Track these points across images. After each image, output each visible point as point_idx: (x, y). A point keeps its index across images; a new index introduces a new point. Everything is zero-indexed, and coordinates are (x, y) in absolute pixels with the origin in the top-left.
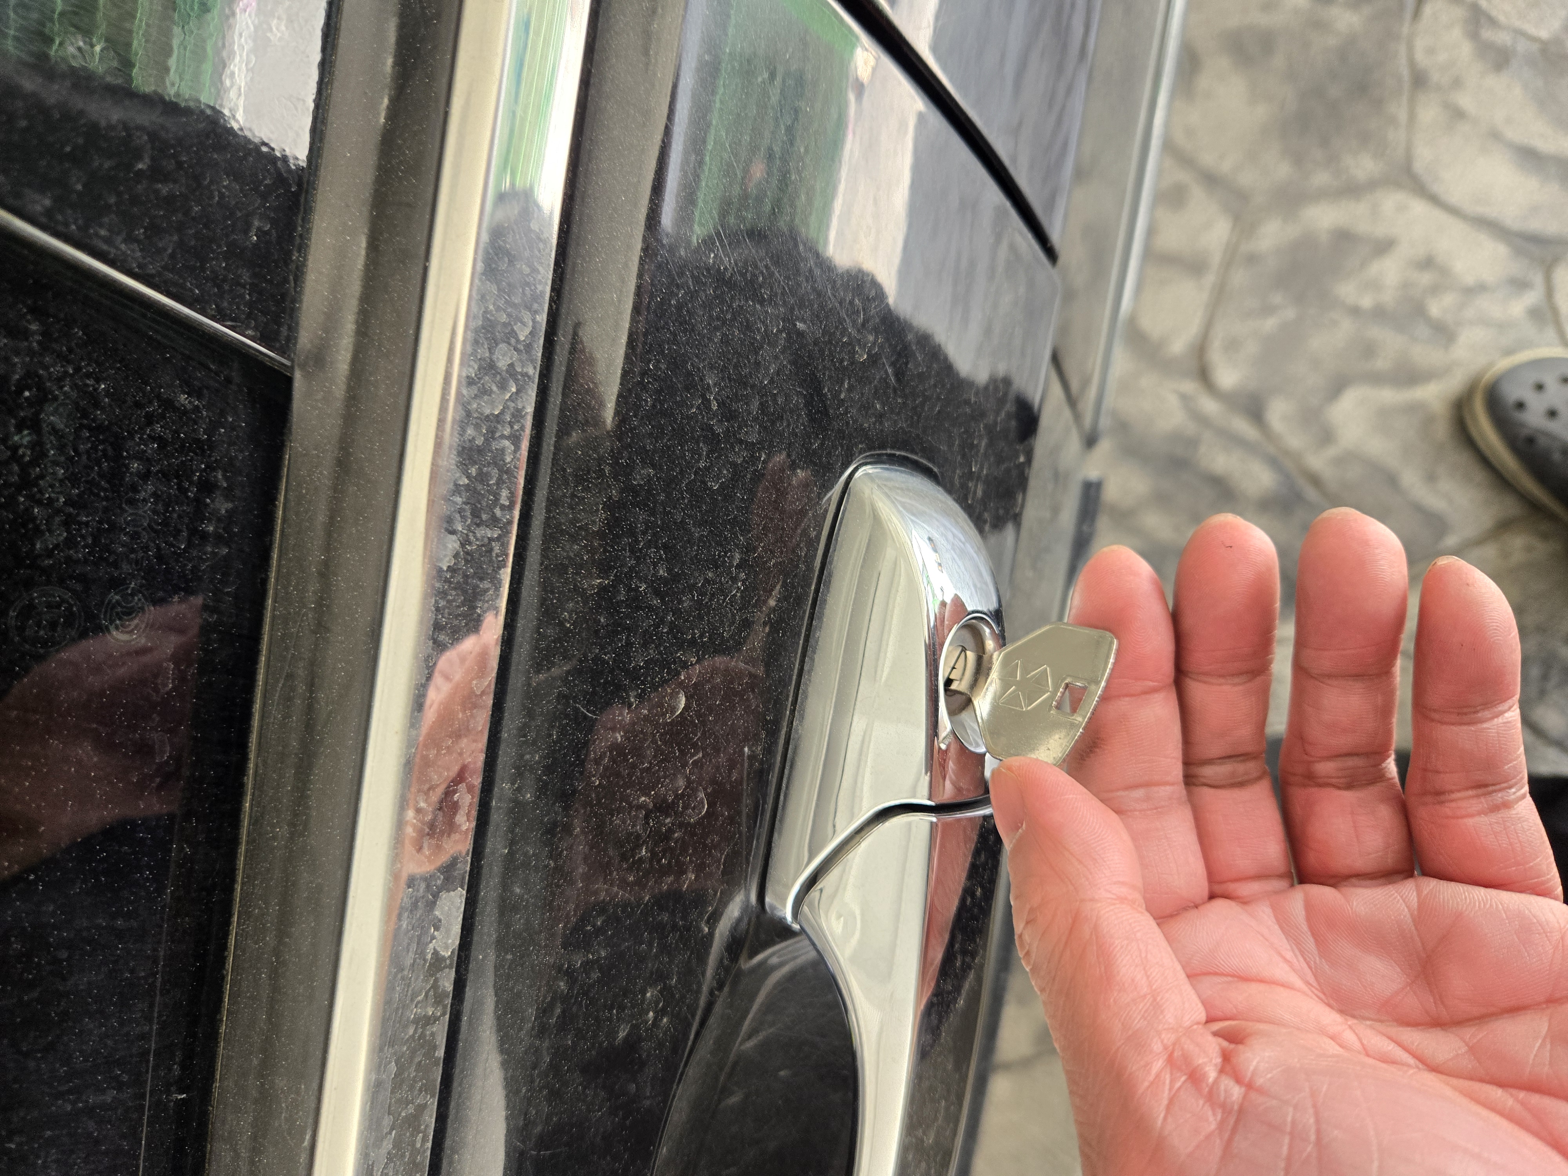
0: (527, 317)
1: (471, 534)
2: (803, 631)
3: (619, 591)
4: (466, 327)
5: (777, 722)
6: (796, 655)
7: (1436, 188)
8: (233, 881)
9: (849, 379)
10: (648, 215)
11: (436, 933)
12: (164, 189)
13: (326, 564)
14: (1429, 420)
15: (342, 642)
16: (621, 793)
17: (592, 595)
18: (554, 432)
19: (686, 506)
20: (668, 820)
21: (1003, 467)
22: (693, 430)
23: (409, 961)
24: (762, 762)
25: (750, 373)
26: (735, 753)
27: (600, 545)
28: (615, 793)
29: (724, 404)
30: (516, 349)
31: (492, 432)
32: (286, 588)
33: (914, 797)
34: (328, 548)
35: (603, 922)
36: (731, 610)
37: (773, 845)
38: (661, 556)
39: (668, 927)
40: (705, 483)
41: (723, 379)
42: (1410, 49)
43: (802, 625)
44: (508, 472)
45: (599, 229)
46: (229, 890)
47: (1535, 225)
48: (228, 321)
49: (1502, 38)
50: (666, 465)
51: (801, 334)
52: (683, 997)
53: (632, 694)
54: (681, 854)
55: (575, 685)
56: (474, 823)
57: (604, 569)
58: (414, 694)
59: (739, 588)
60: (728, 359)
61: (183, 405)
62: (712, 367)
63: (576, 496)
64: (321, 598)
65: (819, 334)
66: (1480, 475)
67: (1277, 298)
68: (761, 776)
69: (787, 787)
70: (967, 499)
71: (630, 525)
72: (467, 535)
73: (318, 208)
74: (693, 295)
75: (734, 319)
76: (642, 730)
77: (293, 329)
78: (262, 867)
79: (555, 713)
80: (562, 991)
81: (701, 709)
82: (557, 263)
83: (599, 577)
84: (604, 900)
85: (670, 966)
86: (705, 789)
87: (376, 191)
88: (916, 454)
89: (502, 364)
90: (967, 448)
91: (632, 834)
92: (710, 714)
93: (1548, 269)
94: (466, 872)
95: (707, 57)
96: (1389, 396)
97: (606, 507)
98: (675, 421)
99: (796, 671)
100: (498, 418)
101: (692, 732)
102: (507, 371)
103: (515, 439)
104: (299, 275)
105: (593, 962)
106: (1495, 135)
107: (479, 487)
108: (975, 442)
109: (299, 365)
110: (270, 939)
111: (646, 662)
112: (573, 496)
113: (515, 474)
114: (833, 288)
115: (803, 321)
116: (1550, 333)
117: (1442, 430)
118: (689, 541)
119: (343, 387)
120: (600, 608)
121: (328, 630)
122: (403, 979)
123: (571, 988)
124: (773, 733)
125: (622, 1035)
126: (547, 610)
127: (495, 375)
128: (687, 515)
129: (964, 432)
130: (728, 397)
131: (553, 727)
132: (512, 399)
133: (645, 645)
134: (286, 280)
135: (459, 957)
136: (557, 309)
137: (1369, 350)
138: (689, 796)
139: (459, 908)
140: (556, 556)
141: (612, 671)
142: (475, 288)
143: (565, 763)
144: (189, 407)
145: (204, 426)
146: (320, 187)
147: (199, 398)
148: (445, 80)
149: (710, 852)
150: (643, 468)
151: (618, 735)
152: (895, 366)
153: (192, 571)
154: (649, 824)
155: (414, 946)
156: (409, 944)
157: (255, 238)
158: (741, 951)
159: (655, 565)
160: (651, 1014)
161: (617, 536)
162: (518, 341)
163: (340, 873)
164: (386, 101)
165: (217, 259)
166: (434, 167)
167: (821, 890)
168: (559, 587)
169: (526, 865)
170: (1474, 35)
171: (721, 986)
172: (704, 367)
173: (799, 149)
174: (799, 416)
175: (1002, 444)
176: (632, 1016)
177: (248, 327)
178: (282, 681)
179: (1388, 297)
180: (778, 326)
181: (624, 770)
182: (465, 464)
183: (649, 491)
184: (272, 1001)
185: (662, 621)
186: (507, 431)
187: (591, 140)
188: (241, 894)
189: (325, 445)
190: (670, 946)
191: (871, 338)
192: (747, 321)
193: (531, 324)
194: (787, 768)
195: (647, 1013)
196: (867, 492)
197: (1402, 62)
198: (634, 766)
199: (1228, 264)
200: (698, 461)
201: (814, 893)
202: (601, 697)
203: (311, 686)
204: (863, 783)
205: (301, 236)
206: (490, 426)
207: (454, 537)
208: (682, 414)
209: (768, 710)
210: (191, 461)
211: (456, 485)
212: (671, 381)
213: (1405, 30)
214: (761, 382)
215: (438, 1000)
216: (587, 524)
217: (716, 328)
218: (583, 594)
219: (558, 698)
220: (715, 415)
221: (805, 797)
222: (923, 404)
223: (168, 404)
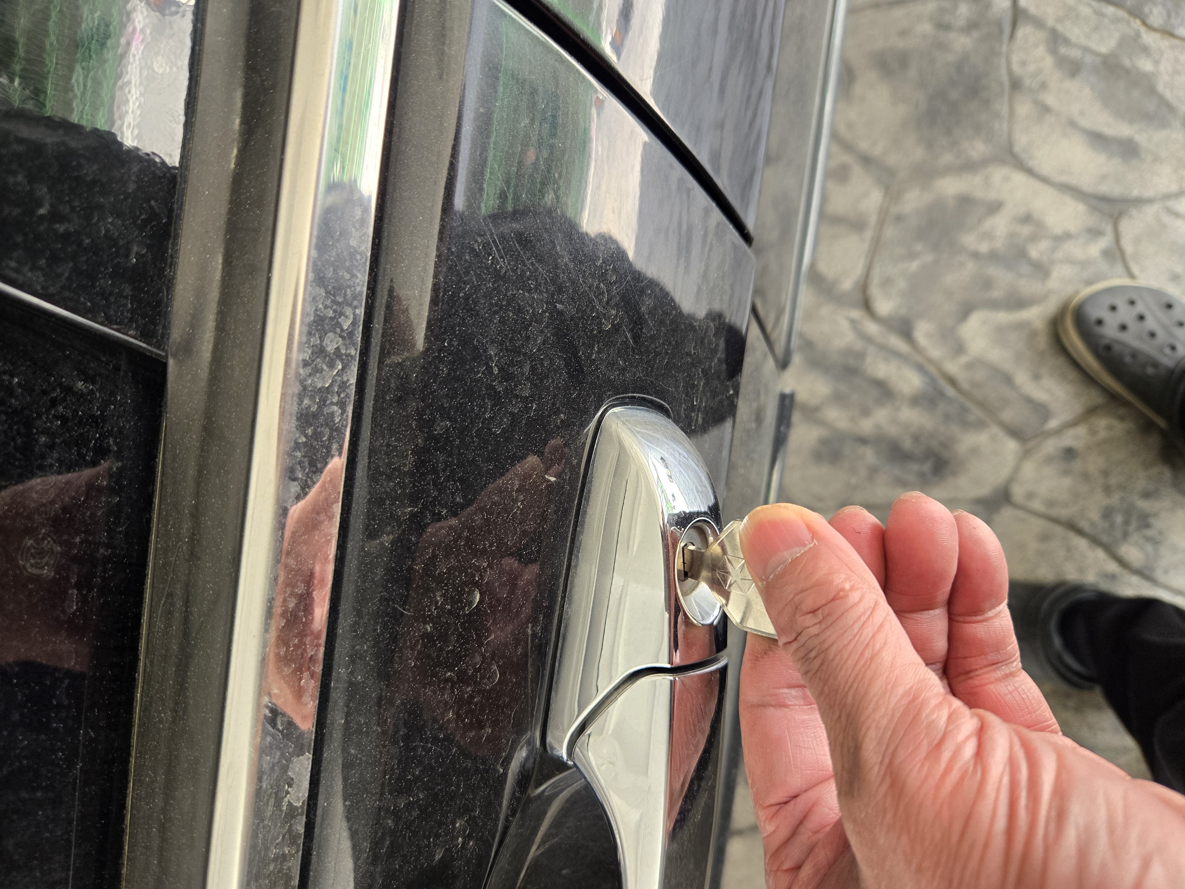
0: (349, 311)
1: (309, 480)
2: (570, 536)
3: (426, 516)
4: (302, 323)
5: (551, 608)
6: (564, 555)
7: (1031, 163)
8: (129, 755)
9: (598, 343)
10: (440, 230)
11: (289, 789)
12: (61, 228)
13: (196, 507)
14: (1033, 334)
15: (210, 568)
16: (432, 671)
17: (404, 520)
18: (373, 397)
19: (476, 447)
20: (469, 689)
21: (717, 399)
22: (480, 390)
23: (269, 814)
24: (540, 639)
25: (522, 344)
26: (519, 633)
27: (410, 482)
28: (427, 671)
29: (503, 369)
30: (340, 336)
31: (323, 400)
32: (165, 526)
33: (657, 661)
34: (197, 495)
35: (421, 771)
36: (513, 524)
37: (551, 701)
38: (457, 487)
39: (472, 772)
40: (490, 429)
41: (501, 350)
42: (1009, 63)
43: (569, 531)
44: (337, 430)
45: (403, 241)
46: (126, 762)
47: (1104, 189)
48: (114, 325)
49: (1075, 53)
50: (460, 417)
51: (561, 313)
52: (485, 824)
53: (438, 594)
54: (479, 714)
55: (394, 590)
56: (317, 702)
57: (414, 499)
58: (267, 606)
59: (518, 507)
60: (505, 335)
61: (80, 390)
62: (493, 342)
63: (390, 445)
64: (193, 534)
65: (573, 312)
66: (1072, 374)
67: (919, 247)
68: (541, 649)
69: (561, 656)
70: (691, 426)
71: (433, 465)
72: (306, 481)
73: (184, 233)
74: (477, 288)
75: (509, 304)
76: (447, 621)
77: (166, 327)
78: (151, 744)
79: (378, 612)
80: (390, 827)
81: (492, 602)
82: (371, 269)
83: (410, 506)
84: (421, 754)
85: (474, 802)
86: (497, 663)
87: (229, 219)
88: (651, 395)
89: (330, 348)
90: (689, 387)
91: (441, 701)
92: (499, 606)
93: (1116, 220)
94: (311, 740)
95: (482, 110)
96: (1003, 317)
97: (414, 453)
98: (466, 385)
99: (565, 566)
100: (328, 390)
101: (485, 620)
102: (334, 353)
103: (342, 405)
104: (169, 285)
105: (413, 803)
106: (1073, 124)
107: (315, 443)
108: (696, 383)
109: (172, 355)
110: (159, 801)
111: (448, 569)
112: (388, 445)
113: (343, 431)
114: (583, 277)
115: (561, 303)
116: (1119, 268)
117: (1043, 342)
118: (479, 474)
119: (207, 370)
120: (411, 529)
121: (199, 558)
122: (264, 827)
123: (397, 824)
124: (549, 616)
125: (437, 857)
126: (370, 534)
127: (325, 358)
128: (477, 454)
129: (687, 376)
130: (506, 363)
131: (377, 623)
132: (340, 373)
133: (447, 556)
134: (160, 291)
135: (309, 805)
136: (372, 303)
137: (987, 284)
138: (485, 669)
139: (307, 768)
140: (376, 492)
141: (421, 578)
142: (308, 292)
143: (388, 651)
144: (85, 391)
145: (97, 404)
146: (185, 218)
147: (93, 383)
148: (280, 135)
149: (503, 710)
150: (442, 421)
151: (428, 626)
152: (632, 332)
153: (90, 518)
154: (454, 693)
155: (272, 801)
156: (268, 800)
157: (135, 260)
158: (529, 784)
159: (453, 494)
160: (460, 839)
161: (423, 474)
162: (342, 330)
163: (212, 747)
164: (235, 151)
165: (104, 278)
166: (274, 201)
167: (589, 735)
168: (379, 515)
169: (359, 731)
170: (1053, 51)
171: (513, 813)
172: (487, 342)
173: (554, 175)
174: (561, 374)
175: (716, 382)
176: (446, 842)
177: (130, 328)
178: (164, 599)
179: (999, 244)
180: (542, 308)
181: (434, 652)
182: (303, 427)
183: (447, 439)
184: (161, 849)
185: (460, 537)
186: (335, 399)
187: (395, 175)
188: (135, 766)
189: (194, 415)
190: (473, 786)
191: (614, 312)
192: (519, 305)
193: (352, 316)
194: (560, 641)
195: (458, 839)
196: (614, 426)
197: (1004, 72)
198: (441, 649)
199: (881, 223)
200: (484, 413)
201: (583, 738)
202: (414, 598)
203: (187, 602)
204: (618, 652)
205: (171, 256)
206: (322, 396)
207: (296, 483)
208: (471, 379)
209: (544, 598)
210: (88, 432)
211: (296, 443)
212: (462, 354)
213: (1004, 48)
214: (531, 351)
215: (293, 841)
216: (399, 466)
217: (495, 313)
218: (397, 520)
219: (380, 601)
220: (496, 377)
221: (574, 661)
222: (655, 358)
223: (68, 390)
